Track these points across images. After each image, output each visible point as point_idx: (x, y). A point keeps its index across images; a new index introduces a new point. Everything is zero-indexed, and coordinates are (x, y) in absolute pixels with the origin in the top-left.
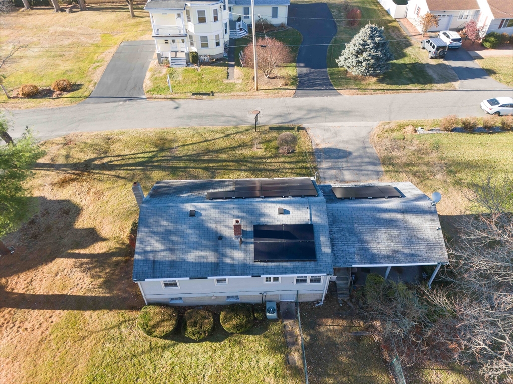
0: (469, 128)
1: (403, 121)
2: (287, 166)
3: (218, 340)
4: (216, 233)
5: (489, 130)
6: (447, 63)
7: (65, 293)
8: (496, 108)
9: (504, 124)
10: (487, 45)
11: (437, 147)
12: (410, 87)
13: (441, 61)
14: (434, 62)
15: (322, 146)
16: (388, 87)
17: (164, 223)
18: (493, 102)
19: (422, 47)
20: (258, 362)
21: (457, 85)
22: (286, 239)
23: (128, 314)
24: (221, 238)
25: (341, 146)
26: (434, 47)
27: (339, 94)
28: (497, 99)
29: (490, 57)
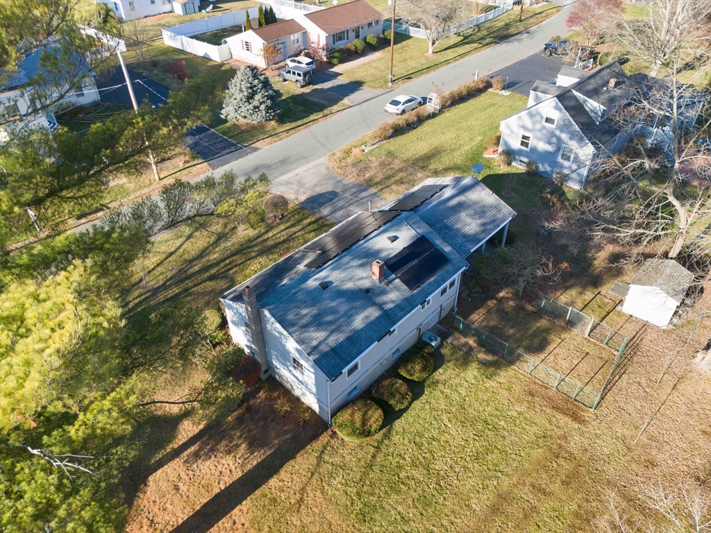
0: (398, 131)
1: (345, 146)
2: (294, 229)
3: (422, 393)
4: (361, 290)
5: (410, 126)
6: (316, 87)
7: (217, 491)
8: (401, 107)
9: (419, 117)
10: (335, 61)
11: (390, 154)
12: (312, 117)
13: (312, 87)
14: (307, 90)
15: (303, 198)
16: (294, 124)
17: (305, 311)
18: (395, 103)
19: (281, 79)
20: (467, 381)
21: (346, 101)
22: (416, 258)
23: (317, 445)
24: (367, 291)
25: (320, 190)
26: (299, 75)
27: (256, 149)
28: (396, 99)
29: (346, 71)
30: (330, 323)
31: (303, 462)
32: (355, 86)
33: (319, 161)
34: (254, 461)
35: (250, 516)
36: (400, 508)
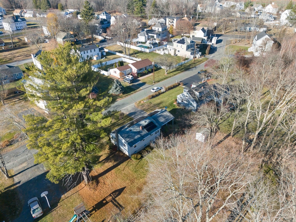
0: (153, 97)
1: (139, 101)
2: (125, 120)
3: (150, 153)
4: (137, 132)
5: (157, 96)
6: (133, 84)
8: (155, 90)
9: (159, 93)
10: (139, 76)
11: (151, 103)
12: (132, 93)
13: (132, 84)
14: (131, 85)
15: (128, 113)
16: (127, 94)
17: (126, 135)
18: (153, 89)
19: (124, 81)
21: (141, 88)
23: (127, 161)
24: (139, 132)
25: (132, 111)
26: (129, 81)
27: (117, 101)
28: (154, 88)
29: (142, 79)
30: (131, 137)
31: (125, 164)
32: (144, 84)
33: (133, 104)
34: (115, 163)
35: (115, 171)
36: (142, 171)
